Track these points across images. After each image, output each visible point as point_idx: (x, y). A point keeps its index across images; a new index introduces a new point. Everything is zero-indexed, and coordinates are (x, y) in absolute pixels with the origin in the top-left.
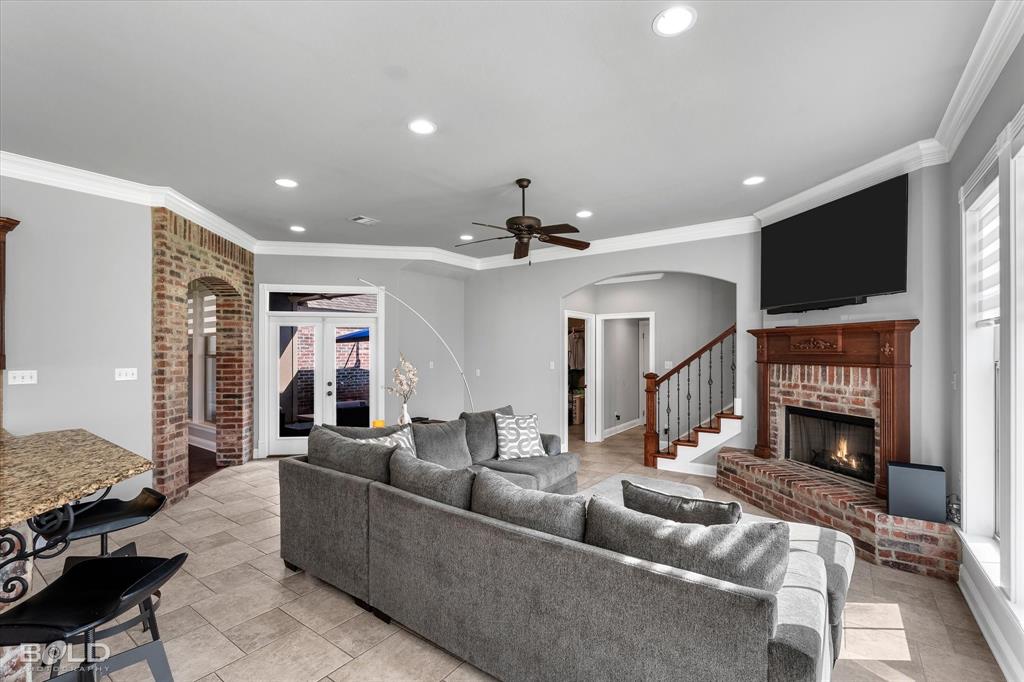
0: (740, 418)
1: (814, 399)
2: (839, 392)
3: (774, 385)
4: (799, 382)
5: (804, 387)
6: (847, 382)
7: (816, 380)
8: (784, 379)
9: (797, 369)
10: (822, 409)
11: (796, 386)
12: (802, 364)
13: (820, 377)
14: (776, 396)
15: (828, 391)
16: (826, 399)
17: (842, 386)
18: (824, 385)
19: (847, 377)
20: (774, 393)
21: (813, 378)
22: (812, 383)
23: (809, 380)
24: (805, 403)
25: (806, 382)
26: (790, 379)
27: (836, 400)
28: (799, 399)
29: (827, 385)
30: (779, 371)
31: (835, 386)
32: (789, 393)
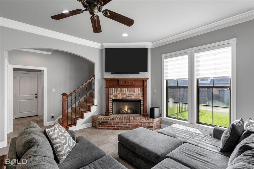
0: (96, 105)
1: (125, 97)
2: (132, 94)
3: (111, 94)
4: (120, 93)
5: (122, 94)
6: (134, 92)
7: (125, 92)
8: (115, 92)
9: (119, 89)
10: (127, 99)
11: (119, 94)
12: (121, 88)
13: (126, 91)
14: (111, 97)
15: (129, 94)
16: (128, 96)
17: (133, 93)
18: (128, 93)
19: (134, 90)
20: (111, 96)
21: (124, 91)
22: (124, 93)
23: (123, 92)
24: (122, 98)
25: (122, 93)
26: (117, 92)
27: (131, 96)
28: (120, 97)
29: (129, 93)
30: (113, 90)
31: (131, 93)
32: (116, 96)
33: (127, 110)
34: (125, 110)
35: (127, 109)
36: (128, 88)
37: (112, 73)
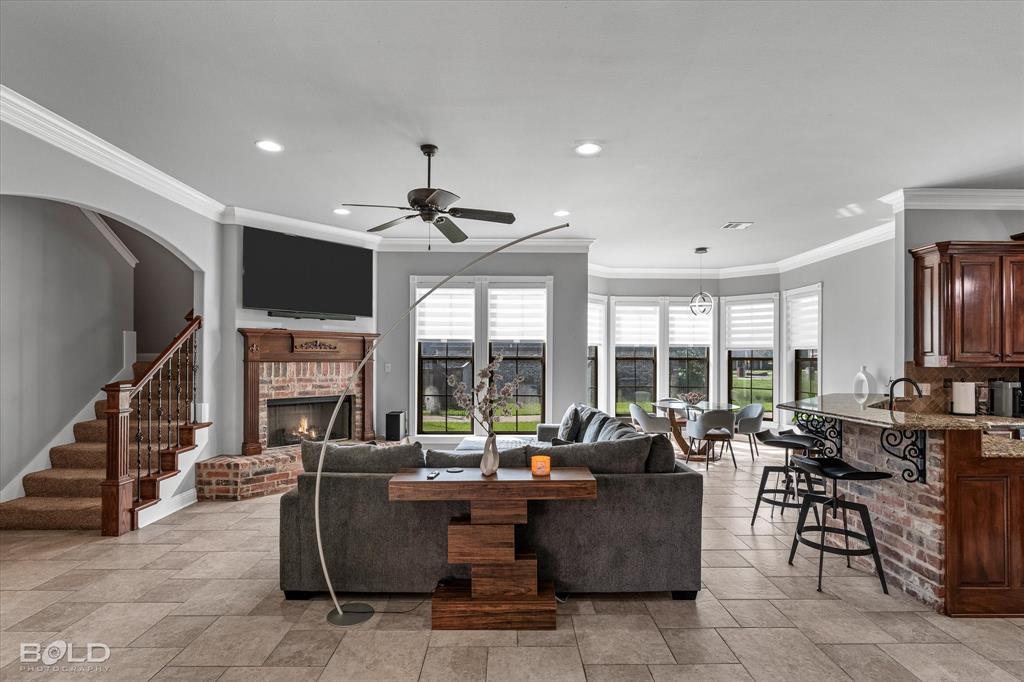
0: (208, 425)
1: (309, 389)
2: (331, 380)
3: (264, 382)
4: (295, 377)
5: (300, 380)
6: (338, 373)
7: (312, 373)
8: (277, 375)
9: (292, 367)
10: (317, 395)
11: (291, 380)
12: (298, 361)
13: (315, 371)
14: (266, 392)
15: (323, 381)
16: (321, 387)
17: (334, 376)
18: (319, 378)
19: (338, 368)
20: (264, 389)
21: (308, 372)
22: (308, 376)
23: (305, 374)
24: (300, 393)
25: (301, 376)
26: (284, 374)
27: (328, 387)
28: (294, 391)
29: (321, 376)
30: (270, 368)
31: (329, 377)
32: (283, 388)
33: (307, 430)
34: (300, 430)
35: (306, 427)
36: (319, 361)
37: (270, 314)
